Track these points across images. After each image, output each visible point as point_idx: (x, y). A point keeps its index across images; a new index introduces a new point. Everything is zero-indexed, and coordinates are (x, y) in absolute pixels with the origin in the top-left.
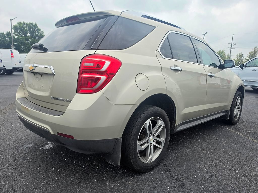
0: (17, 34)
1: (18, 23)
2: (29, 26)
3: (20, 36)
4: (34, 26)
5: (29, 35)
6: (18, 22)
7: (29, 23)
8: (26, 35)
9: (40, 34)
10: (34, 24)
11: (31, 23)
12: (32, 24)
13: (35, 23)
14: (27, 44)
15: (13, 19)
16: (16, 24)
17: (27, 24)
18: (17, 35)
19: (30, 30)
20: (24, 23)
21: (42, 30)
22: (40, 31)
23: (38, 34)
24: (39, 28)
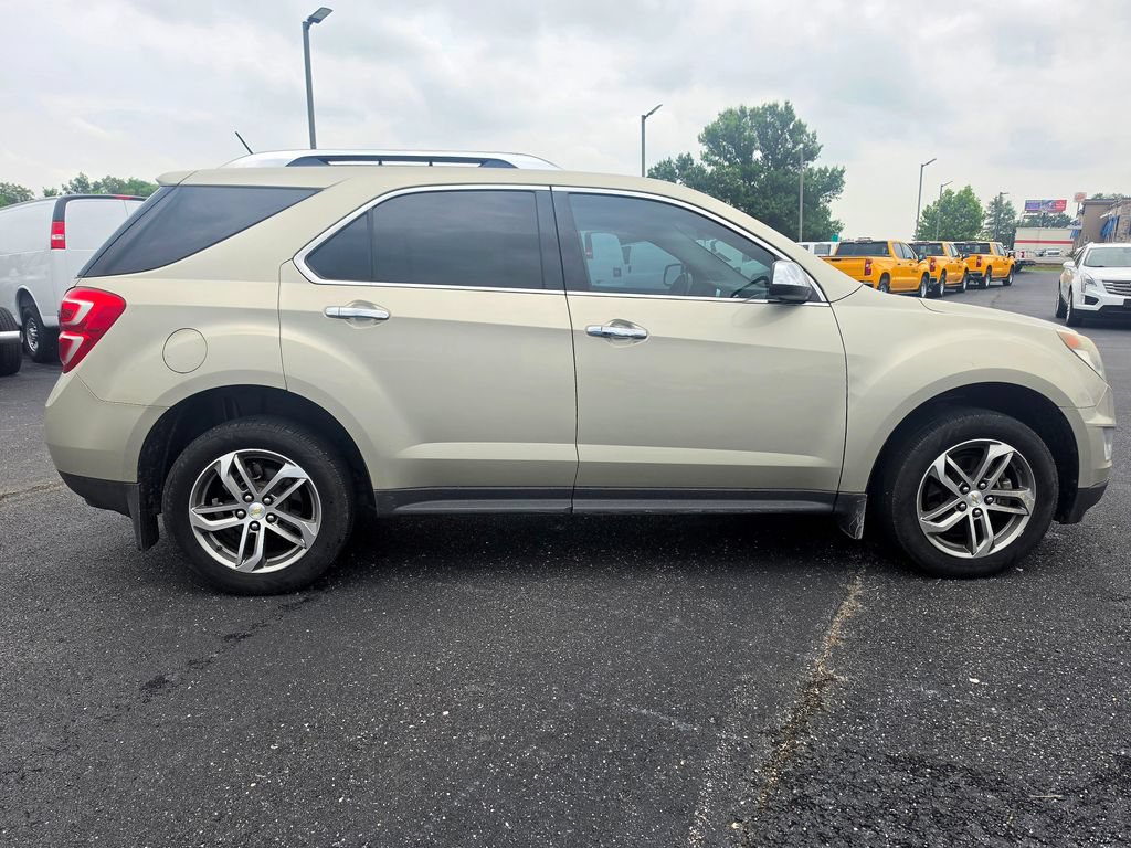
0: (717, 158)
1: (723, 117)
2: (760, 119)
3: (726, 164)
4: (780, 115)
5: (757, 155)
6: (722, 111)
7: (763, 108)
8: (747, 159)
9: (801, 146)
10: (781, 106)
11: (771, 103)
12: (772, 109)
13: (787, 103)
14: (746, 195)
15: (651, 113)
16: (716, 118)
17: (755, 114)
18: (715, 163)
19: (762, 136)
20: (743, 111)
21: (809, 130)
22: (803, 132)
23: (794, 147)
24: (799, 121)
